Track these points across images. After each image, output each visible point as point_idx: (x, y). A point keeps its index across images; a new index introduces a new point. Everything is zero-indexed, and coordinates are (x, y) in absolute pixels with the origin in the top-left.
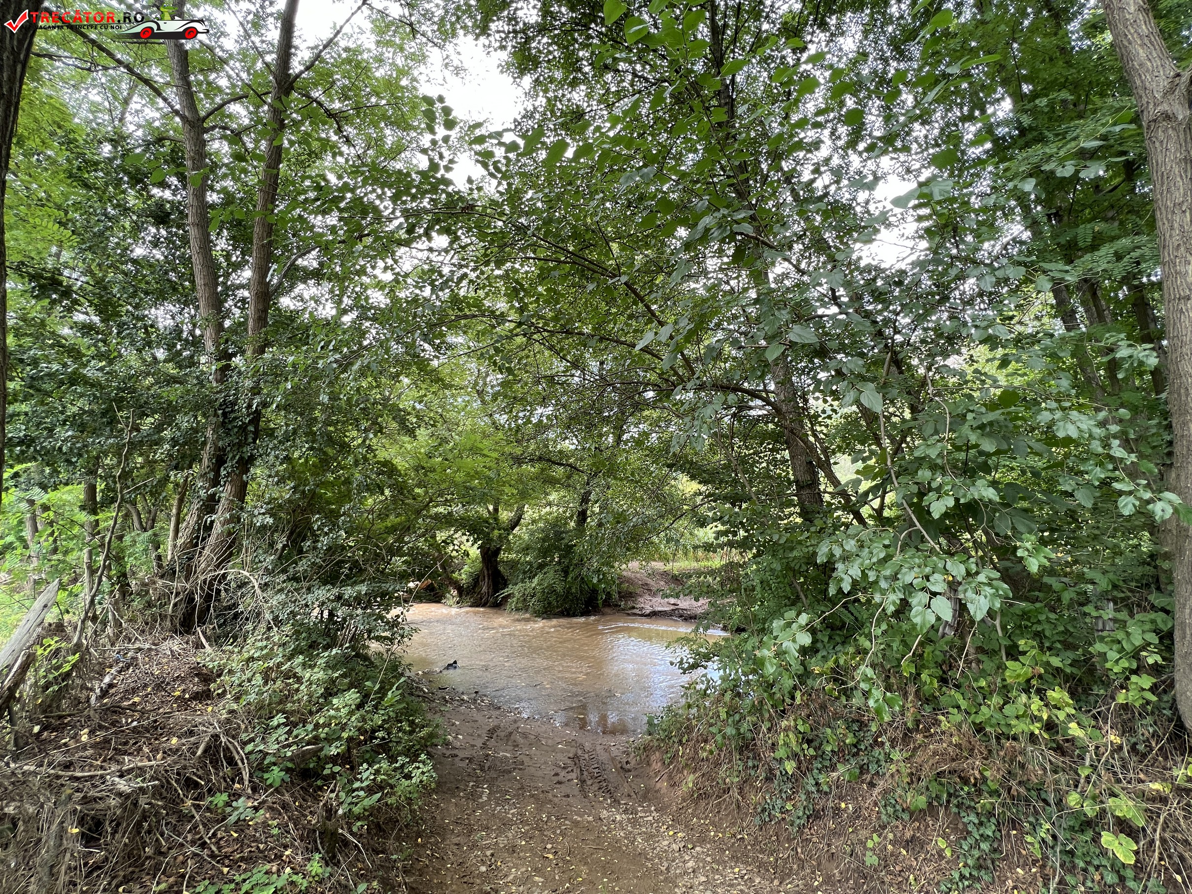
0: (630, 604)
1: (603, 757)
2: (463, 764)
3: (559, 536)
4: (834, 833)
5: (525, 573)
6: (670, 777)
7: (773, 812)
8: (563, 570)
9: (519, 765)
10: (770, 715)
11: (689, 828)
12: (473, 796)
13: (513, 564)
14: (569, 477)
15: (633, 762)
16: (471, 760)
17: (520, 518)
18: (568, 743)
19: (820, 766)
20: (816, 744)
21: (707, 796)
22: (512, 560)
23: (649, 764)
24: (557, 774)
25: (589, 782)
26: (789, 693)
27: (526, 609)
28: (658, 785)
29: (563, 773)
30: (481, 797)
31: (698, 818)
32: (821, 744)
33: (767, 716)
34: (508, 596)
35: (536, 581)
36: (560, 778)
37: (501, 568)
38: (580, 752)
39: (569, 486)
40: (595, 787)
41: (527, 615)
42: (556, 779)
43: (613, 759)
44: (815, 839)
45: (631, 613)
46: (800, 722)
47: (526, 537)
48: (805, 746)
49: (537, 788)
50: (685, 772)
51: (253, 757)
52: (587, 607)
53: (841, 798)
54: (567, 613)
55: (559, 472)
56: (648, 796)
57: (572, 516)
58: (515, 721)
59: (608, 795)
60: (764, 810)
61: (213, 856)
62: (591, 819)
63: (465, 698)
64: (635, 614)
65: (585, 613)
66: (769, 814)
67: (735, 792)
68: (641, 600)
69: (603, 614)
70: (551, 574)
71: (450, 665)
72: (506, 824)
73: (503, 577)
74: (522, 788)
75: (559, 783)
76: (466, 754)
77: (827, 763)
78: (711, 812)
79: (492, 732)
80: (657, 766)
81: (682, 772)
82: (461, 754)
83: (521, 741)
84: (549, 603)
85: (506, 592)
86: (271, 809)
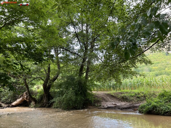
0: (99, 105)
5: (60, 94)
27: (60, 107)
35: (64, 96)
45: (100, 108)
68: (102, 103)
70: (70, 93)
73: (51, 97)
84: (69, 105)
85: (52, 101)
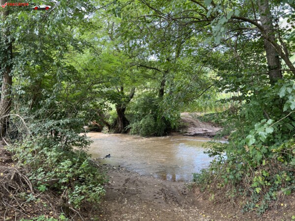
0: (185, 131)
1: (175, 190)
2: (116, 191)
3: (151, 102)
4: (277, 215)
5: (137, 118)
6: (204, 197)
7: (250, 208)
8: (153, 117)
9: (139, 192)
10: (250, 170)
11: (212, 214)
12: (121, 202)
13: (132, 115)
14: (154, 74)
15: (187, 192)
16: (119, 190)
17: (133, 94)
18: (159, 185)
19: (272, 190)
20: (272, 181)
21: (220, 202)
22: (131, 113)
23: (194, 192)
24: (155, 196)
25: (169, 199)
26: (260, 161)
27: (138, 133)
28: (198, 200)
29: (158, 195)
30: (124, 202)
31: (216, 211)
32: (274, 181)
33: (248, 170)
34: (130, 128)
35: (142, 121)
36: (156, 197)
37: (126, 117)
38: (164, 188)
39: (155, 79)
40: (171, 200)
41: (139, 136)
42: (155, 197)
43: (179, 191)
44: (268, 217)
45: (185, 134)
46: (264, 172)
47: (137, 102)
48: (266, 182)
49: (147, 200)
50: (210, 194)
51: (32, 181)
52: (165, 132)
53: (281, 202)
54: (156, 135)
55: (150, 72)
56: (194, 203)
57: (157, 93)
58: (136, 177)
59: (177, 203)
60: (246, 207)
61: (23, 211)
62: (170, 210)
63: (115, 168)
64: (187, 135)
65: (165, 135)
66: (248, 209)
67: (233, 201)
68: (190, 129)
69: (173, 135)
70: (148, 118)
71: (107, 156)
72: (135, 211)
73: (127, 121)
74: (141, 200)
75: (156, 198)
76: (117, 188)
77: (276, 189)
78: (222, 208)
79: (127, 180)
80: (197, 193)
81: (209, 194)
82: (115, 188)
83: (139, 183)
84: (148, 131)
85: (129, 126)
86: (42, 199)
